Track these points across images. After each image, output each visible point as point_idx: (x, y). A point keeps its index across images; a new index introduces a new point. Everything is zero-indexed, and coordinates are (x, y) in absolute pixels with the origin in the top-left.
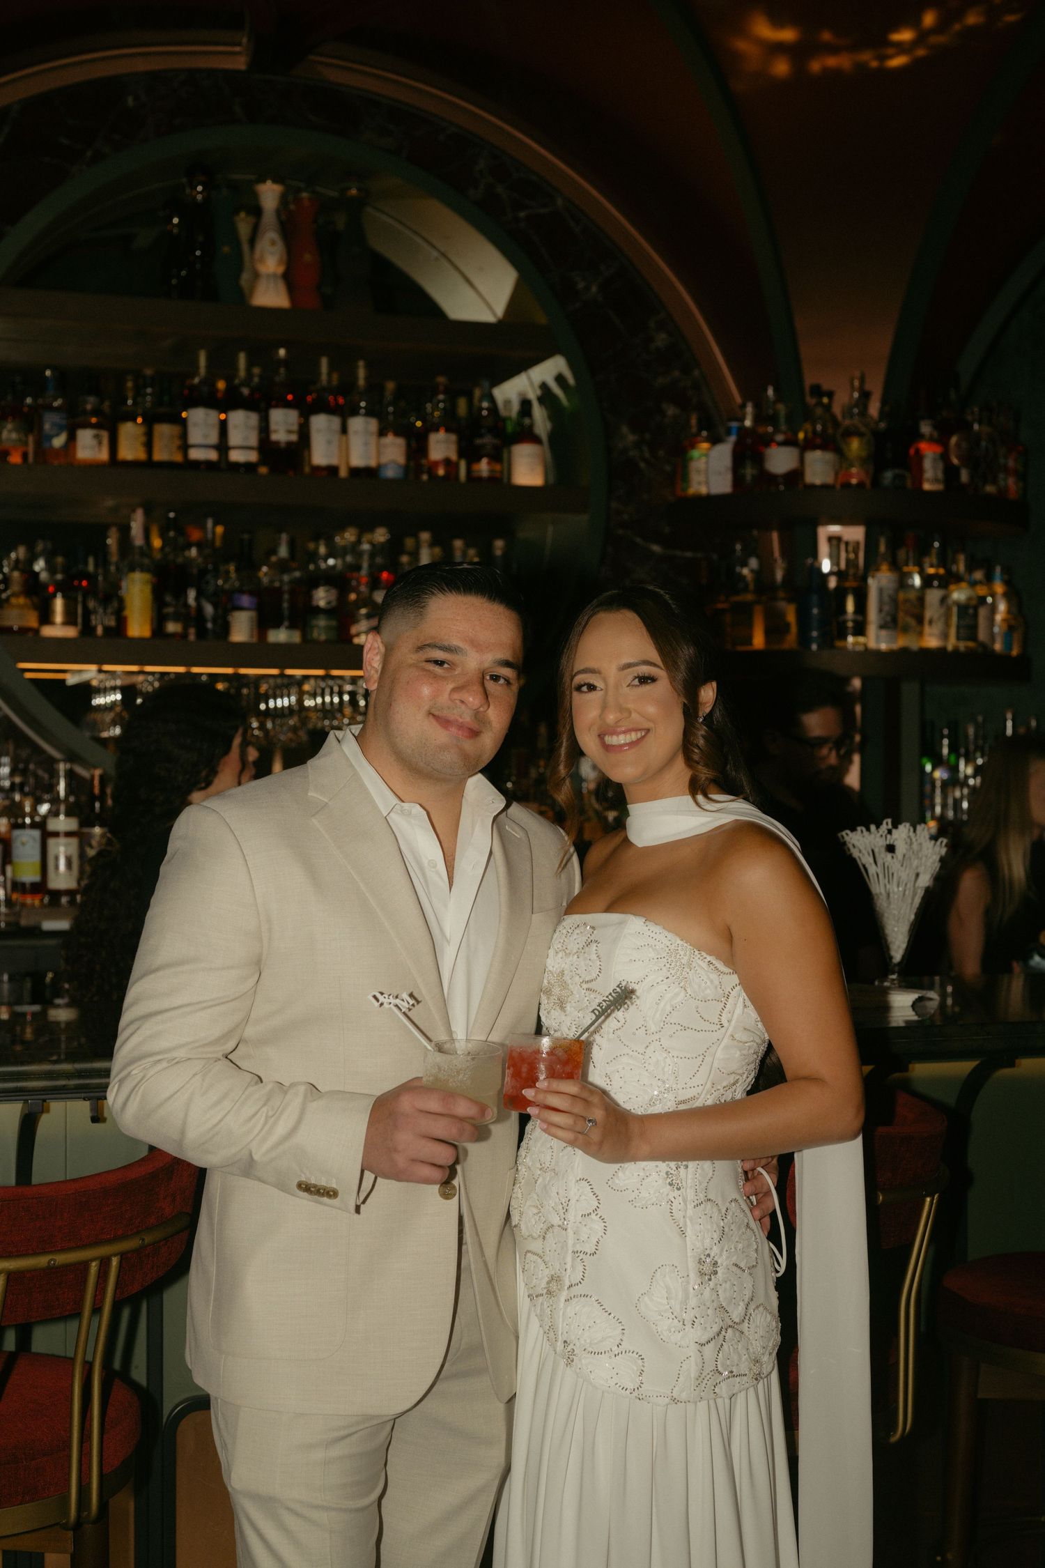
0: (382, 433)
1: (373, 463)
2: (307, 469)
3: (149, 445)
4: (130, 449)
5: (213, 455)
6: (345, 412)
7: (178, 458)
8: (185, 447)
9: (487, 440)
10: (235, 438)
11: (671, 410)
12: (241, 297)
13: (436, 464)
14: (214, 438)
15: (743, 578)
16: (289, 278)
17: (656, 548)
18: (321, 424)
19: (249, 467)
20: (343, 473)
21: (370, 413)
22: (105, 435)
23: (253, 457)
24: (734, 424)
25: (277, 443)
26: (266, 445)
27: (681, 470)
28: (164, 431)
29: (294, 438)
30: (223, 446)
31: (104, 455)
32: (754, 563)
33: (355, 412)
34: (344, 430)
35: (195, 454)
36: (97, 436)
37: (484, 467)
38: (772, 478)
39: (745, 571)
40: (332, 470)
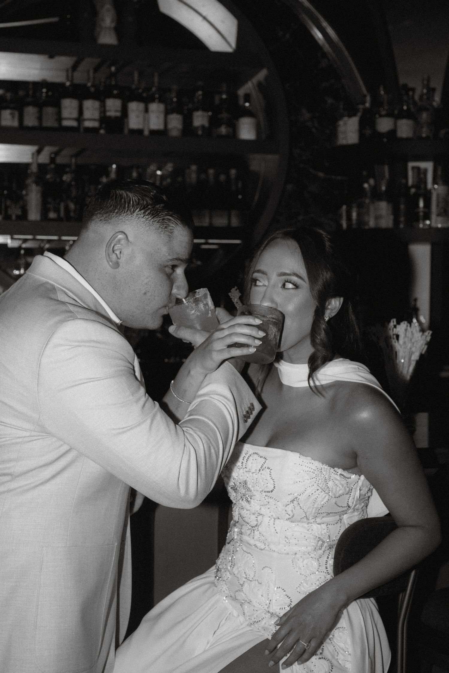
0: (167, 113)
1: (161, 127)
2: (126, 131)
3: (40, 118)
4: (30, 121)
5: (74, 124)
6: (147, 100)
7: (56, 125)
8: (60, 119)
9: (224, 115)
10: (87, 114)
11: (330, 101)
12: (94, 39)
13: (197, 128)
14: (75, 115)
15: (364, 189)
16: (118, 30)
17: (321, 174)
18: (134, 107)
19: (94, 130)
20: (146, 133)
21: (161, 101)
22: (17, 114)
23: (96, 124)
24: (361, 107)
25: (110, 117)
26: (104, 120)
27: (334, 134)
28: (50, 111)
29: (118, 114)
30: (80, 118)
31: (16, 124)
32: (372, 181)
33: (153, 100)
34: (146, 110)
35: (66, 123)
36: (12, 115)
37: (223, 130)
38: (381, 135)
39: (366, 186)
40: (140, 132)
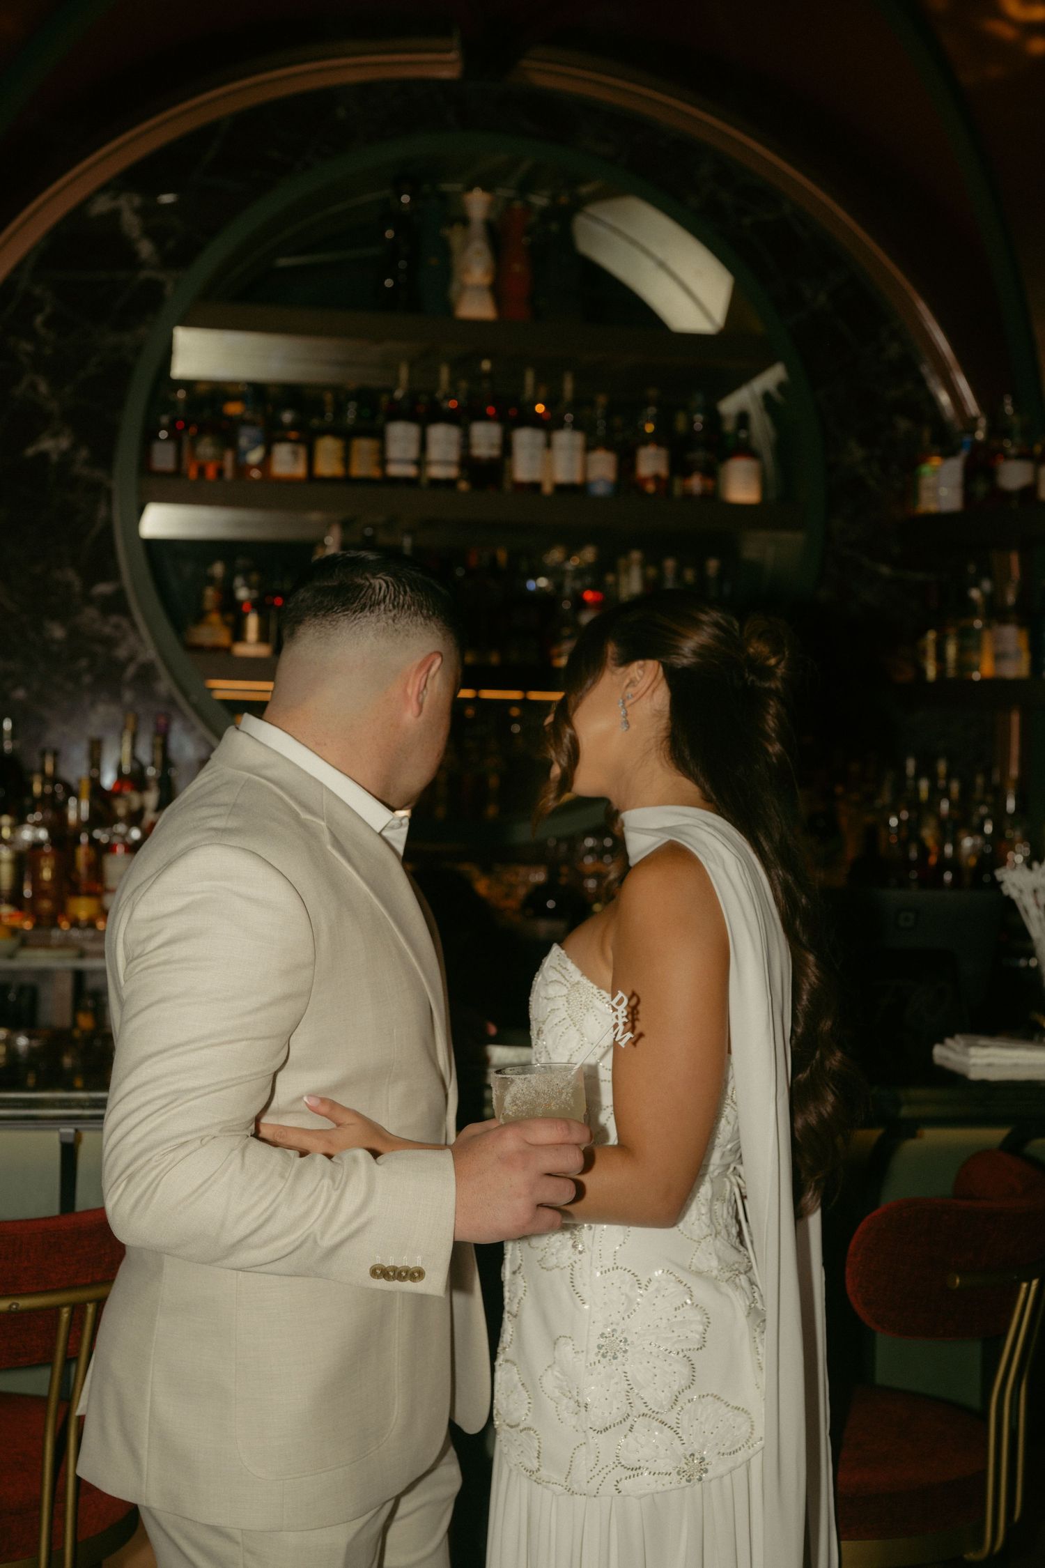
0: (589, 448)
1: (577, 477)
2: (507, 486)
3: (346, 460)
4: (328, 465)
5: (411, 471)
6: (548, 426)
7: (375, 472)
8: (383, 461)
9: (699, 455)
10: (434, 452)
11: (903, 424)
12: (448, 308)
13: (645, 480)
14: (413, 452)
15: (970, 601)
16: (497, 290)
17: (885, 570)
18: (525, 438)
19: (449, 483)
20: (547, 488)
21: (577, 426)
22: (302, 452)
23: (451, 472)
24: (967, 439)
25: (478, 459)
26: (467, 463)
27: (911, 490)
28: (364, 446)
29: (495, 452)
30: (421, 462)
31: (300, 470)
32: (987, 585)
33: (560, 425)
34: (549, 444)
35: (395, 470)
36: (295, 454)
37: (696, 483)
38: (1006, 495)
39: (975, 594)
40: (535, 487)
